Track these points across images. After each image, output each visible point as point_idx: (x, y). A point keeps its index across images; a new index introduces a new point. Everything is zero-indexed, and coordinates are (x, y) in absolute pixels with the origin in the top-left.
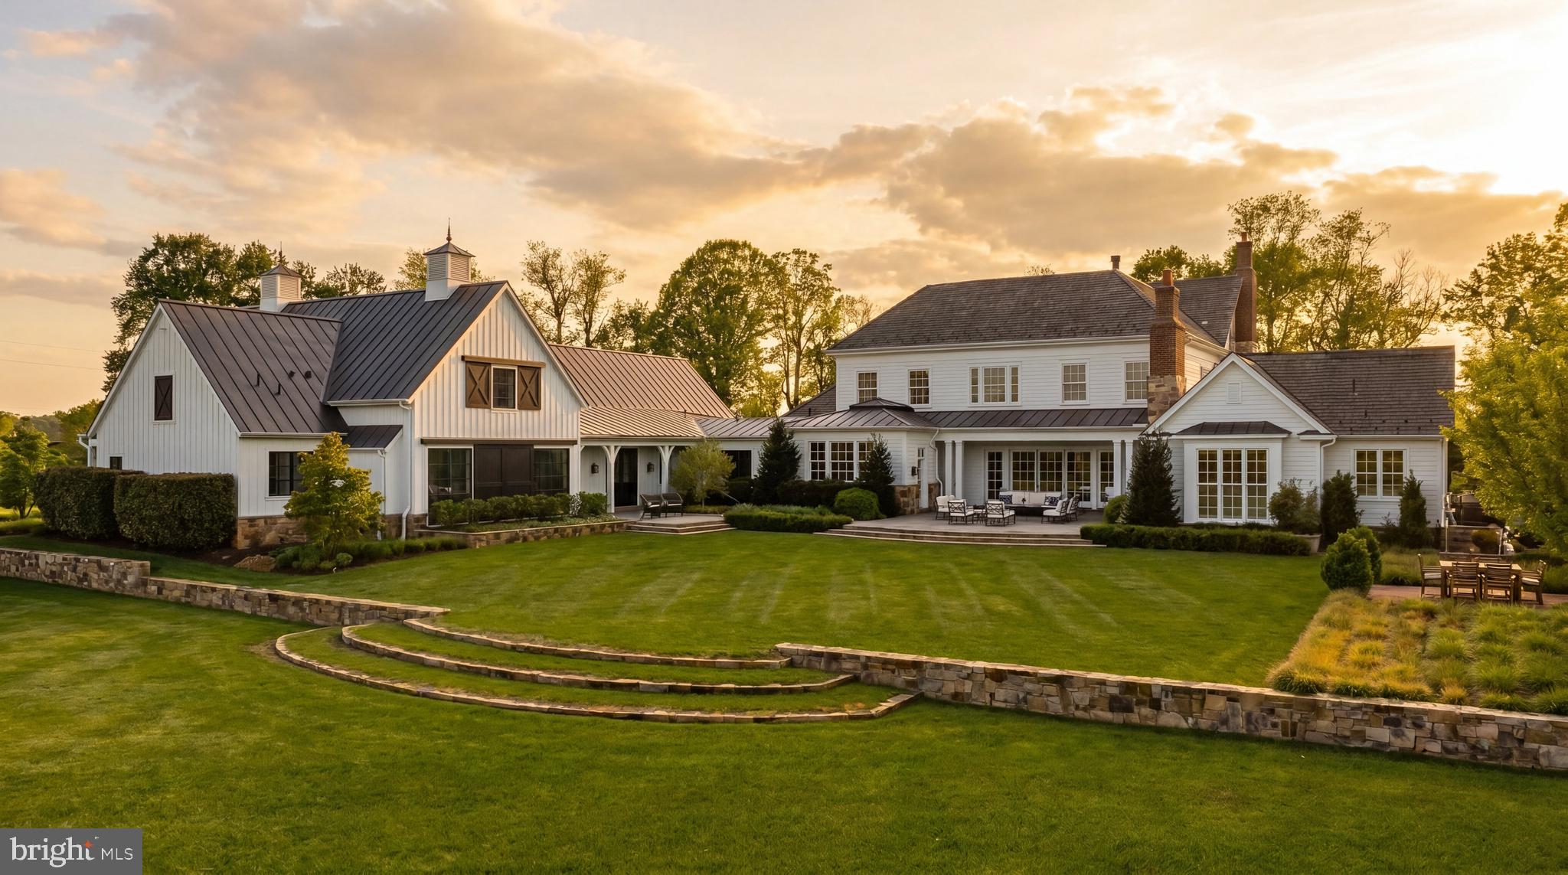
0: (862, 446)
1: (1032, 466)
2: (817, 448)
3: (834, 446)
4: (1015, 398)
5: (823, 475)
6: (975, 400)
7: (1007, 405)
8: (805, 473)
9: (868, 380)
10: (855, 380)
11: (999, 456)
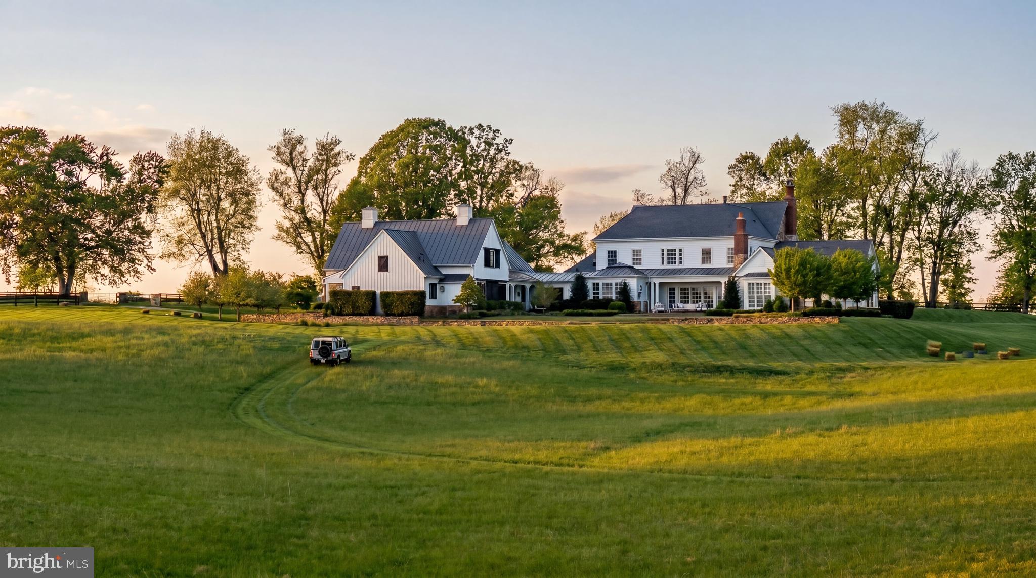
0: (616, 284)
1: (688, 294)
2: (596, 286)
3: (604, 284)
4: (681, 263)
5: (598, 297)
6: (663, 263)
7: (677, 266)
8: (591, 297)
9: (612, 255)
10: (606, 254)
11: (674, 289)
